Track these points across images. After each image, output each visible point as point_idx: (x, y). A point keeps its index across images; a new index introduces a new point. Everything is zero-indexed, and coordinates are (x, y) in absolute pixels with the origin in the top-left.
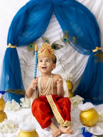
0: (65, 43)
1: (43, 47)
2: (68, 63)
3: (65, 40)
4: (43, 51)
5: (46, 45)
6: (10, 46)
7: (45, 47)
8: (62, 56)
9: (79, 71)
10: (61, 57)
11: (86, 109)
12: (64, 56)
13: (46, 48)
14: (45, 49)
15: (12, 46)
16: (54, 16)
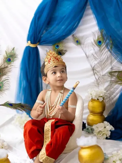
0: (100, 47)
1: (48, 56)
2: (103, 75)
3: (100, 42)
4: (50, 60)
5: (51, 53)
6: (30, 44)
7: (50, 56)
8: (96, 65)
9: (118, 89)
10: (94, 66)
11: (85, 145)
12: (98, 65)
13: (52, 56)
14: (52, 58)
15: (32, 44)
16: (89, 7)
